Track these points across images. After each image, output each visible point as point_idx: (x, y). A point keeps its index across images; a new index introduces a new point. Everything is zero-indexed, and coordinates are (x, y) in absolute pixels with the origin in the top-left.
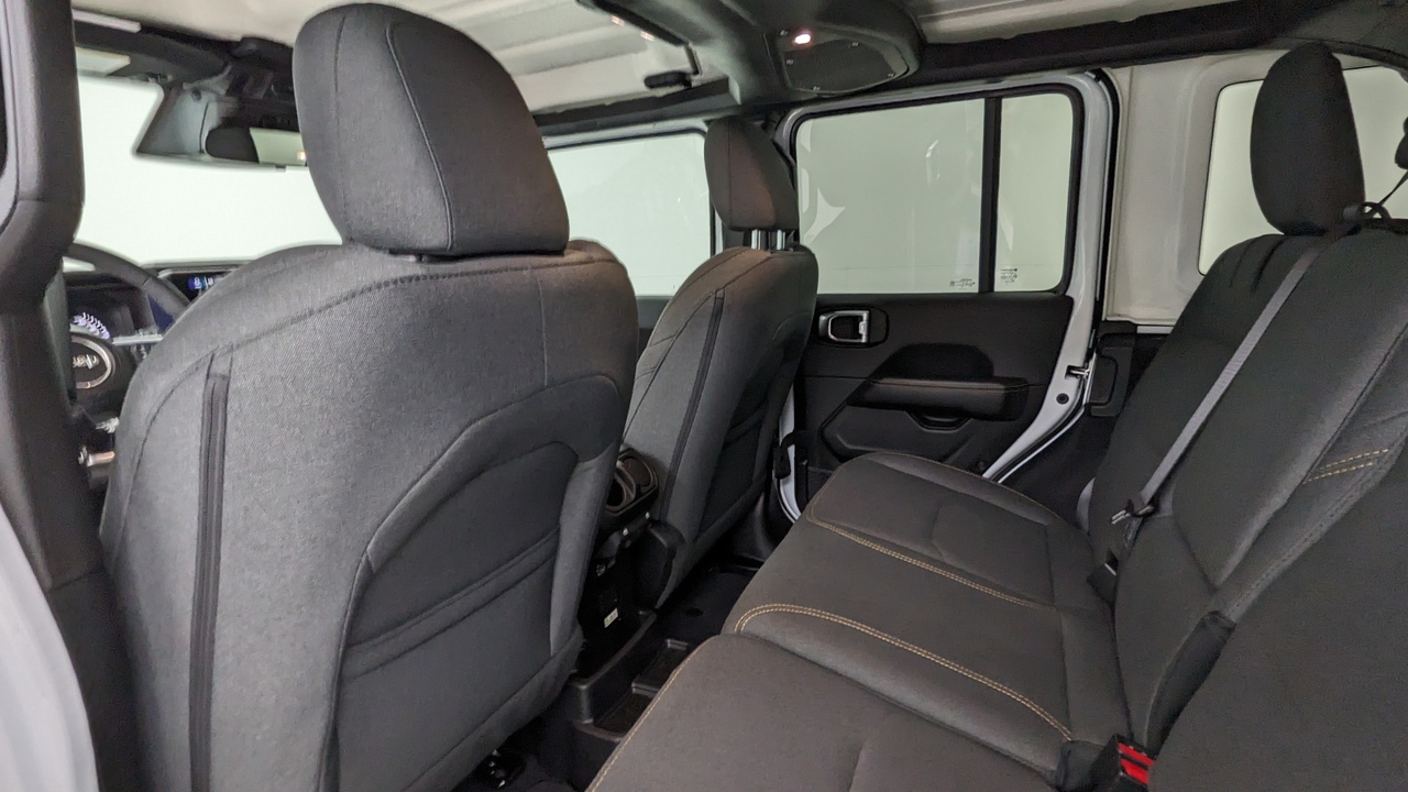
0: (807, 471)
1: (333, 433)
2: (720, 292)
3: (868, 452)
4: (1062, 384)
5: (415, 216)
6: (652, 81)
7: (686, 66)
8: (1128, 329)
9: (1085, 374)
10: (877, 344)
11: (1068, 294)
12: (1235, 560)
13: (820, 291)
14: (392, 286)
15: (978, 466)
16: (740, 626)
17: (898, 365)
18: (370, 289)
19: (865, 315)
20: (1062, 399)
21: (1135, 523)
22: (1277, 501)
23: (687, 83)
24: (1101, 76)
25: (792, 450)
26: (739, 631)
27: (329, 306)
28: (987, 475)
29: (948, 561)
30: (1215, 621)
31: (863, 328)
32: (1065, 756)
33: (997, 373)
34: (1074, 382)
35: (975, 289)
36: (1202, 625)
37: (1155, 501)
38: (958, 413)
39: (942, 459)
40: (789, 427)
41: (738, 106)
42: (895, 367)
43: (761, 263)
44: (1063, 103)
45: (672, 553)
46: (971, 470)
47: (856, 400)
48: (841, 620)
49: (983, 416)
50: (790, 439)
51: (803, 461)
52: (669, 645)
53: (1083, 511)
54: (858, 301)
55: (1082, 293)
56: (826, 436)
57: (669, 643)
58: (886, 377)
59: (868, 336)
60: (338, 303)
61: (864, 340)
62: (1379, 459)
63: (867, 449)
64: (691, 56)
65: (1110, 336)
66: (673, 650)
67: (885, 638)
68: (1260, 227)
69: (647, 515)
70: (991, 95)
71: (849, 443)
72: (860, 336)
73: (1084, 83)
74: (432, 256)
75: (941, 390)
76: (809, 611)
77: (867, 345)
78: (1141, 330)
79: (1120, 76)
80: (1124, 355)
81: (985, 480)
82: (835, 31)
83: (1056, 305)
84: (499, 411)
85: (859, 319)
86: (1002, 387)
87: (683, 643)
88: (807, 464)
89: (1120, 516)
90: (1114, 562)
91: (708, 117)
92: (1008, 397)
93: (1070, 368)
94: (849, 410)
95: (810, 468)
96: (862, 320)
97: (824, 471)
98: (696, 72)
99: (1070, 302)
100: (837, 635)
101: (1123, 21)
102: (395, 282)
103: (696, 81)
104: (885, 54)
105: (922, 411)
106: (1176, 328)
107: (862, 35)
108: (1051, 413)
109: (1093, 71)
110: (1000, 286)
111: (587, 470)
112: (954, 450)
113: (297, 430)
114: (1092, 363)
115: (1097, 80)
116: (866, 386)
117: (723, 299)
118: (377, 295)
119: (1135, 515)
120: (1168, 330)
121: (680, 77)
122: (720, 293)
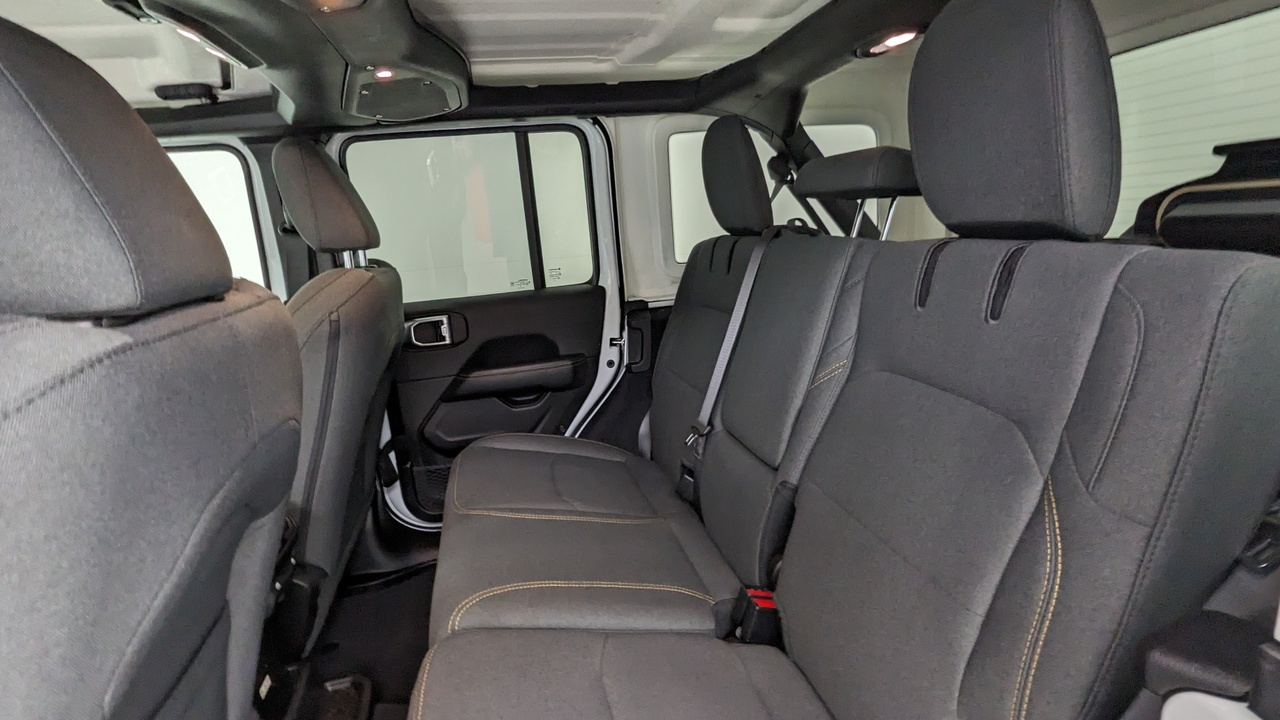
0: (412, 472)
1: (65, 564)
2: (335, 314)
3: (476, 439)
4: (608, 353)
5: (87, 271)
6: (164, 92)
7: (214, 78)
8: (642, 305)
9: (622, 342)
10: (458, 344)
11: (600, 284)
12: (783, 446)
13: (405, 300)
14: (107, 362)
15: (559, 430)
16: (453, 625)
17: (481, 360)
18: (82, 371)
19: (444, 319)
20: (610, 364)
21: (702, 441)
22: (797, 402)
23: (214, 98)
24: (596, 122)
25: (392, 456)
26: (453, 631)
27: (30, 402)
28: (567, 434)
29: (580, 509)
30: (785, 487)
31: (445, 330)
32: (716, 615)
33: (563, 351)
34: (616, 350)
35: (531, 287)
36: (777, 491)
37: (710, 423)
38: (537, 390)
39: (532, 430)
40: (386, 435)
41: (288, 126)
42: (479, 361)
43: (368, 283)
44: (572, 139)
45: (315, 592)
46: (555, 434)
47: (451, 396)
48: (536, 585)
49: (556, 389)
50: (390, 445)
51: (407, 464)
52: (330, 689)
53: (645, 444)
54: (436, 307)
55: (609, 281)
56: (426, 436)
57: (329, 686)
58: (474, 371)
59: (452, 337)
60: (43, 394)
61: (448, 341)
62: (843, 366)
63: (472, 436)
64: (225, 69)
65: (633, 310)
66: (335, 692)
67: (573, 584)
68: (717, 231)
69: (293, 560)
70: (520, 130)
71: (450, 437)
72: (444, 339)
73: (586, 125)
74: (114, 318)
75: (522, 374)
76: (509, 588)
77: (453, 344)
78: (651, 305)
79: (609, 122)
80: (645, 322)
81: (567, 438)
82: (417, 71)
83: (593, 294)
84: (227, 483)
85: (439, 324)
86: (569, 363)
87: (344, 680)
88: (412, 466)
89: (690, 439)
90: (691, 473)
91: (242, 135)
92: (575, 370)
93: (612, 340)
94: (444, 408)
95: (415, 469)
96: (443, 324)
97: (429, 468)
98: (227, 85)
99: (602, 291)
100: (541, 598)
101: (609, 83)
102: (109, 356)
103: (224, 96)
104: (448, 92)
105: (507, 394)
106: (677, 300)
107: (433, 75)
108: (604, 376)
109: (592, 119)
110: (550, 283)
111: (261, 527)
112: (538, 423)
113: (15, 577)
114: (625, 334)
115: (594, 124)
116: (457, 382)
117: (338, 321)
118: (94, 376)
119: (701, 436)
120: (672, 303)
121: (207, 90)
122: (334, 317)
